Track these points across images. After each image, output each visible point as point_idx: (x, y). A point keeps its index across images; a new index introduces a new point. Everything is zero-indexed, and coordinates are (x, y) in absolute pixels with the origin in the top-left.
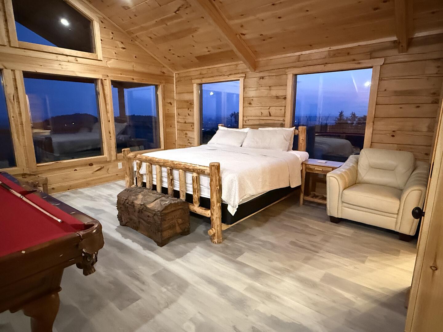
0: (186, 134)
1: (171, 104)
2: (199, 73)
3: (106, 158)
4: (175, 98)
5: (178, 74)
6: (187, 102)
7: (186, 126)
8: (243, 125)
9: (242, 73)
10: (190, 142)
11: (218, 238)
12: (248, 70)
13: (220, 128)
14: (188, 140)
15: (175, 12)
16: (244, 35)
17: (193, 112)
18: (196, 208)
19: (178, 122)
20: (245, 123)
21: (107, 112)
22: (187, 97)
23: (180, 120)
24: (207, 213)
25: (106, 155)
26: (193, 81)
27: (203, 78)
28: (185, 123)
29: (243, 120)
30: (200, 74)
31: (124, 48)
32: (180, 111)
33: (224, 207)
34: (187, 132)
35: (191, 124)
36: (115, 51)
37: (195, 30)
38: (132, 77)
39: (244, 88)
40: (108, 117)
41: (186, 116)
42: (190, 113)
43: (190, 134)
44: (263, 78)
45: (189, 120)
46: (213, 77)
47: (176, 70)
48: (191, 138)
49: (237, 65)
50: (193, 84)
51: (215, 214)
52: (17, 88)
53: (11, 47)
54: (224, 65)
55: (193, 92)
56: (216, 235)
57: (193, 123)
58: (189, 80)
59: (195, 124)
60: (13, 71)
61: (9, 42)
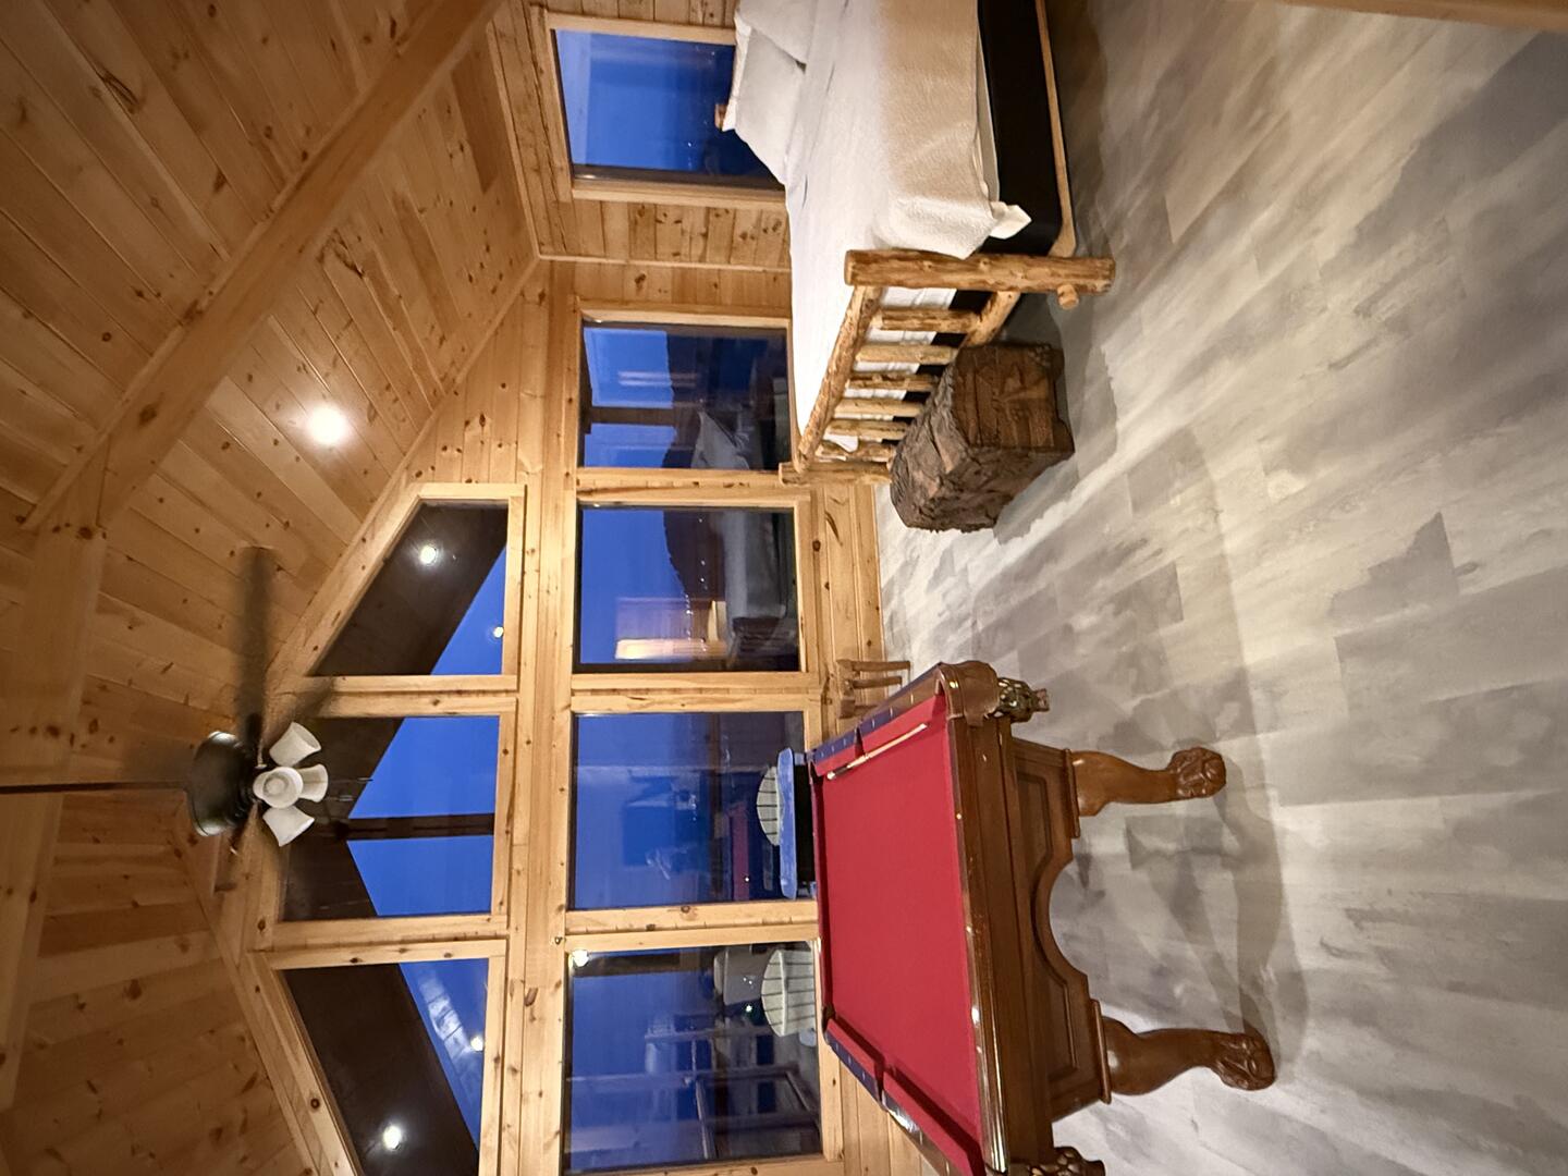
0: (744, 236)
1: (640, 279)
2: (533, 179)
3: (800, 505)
4: (622, 262)
5: (541, 244)
6: (634, 225)
7: (716, 232)
8: (723, 26)
9: (527, 18)
10: (772, 224)
11: (1093, 276)
13: (728, 124)
14: (765, 231)
15: (360, 275)
16: (394, 24)
17: (666, 206)
18: (983, 326)
19: (702, 259)
20: (716, 20)
21: (670, 487)
22: (618, 225)
23: (697, 251)
24: (1005, 300)
25: (793, 502)
26: (563, 199)
27: (550, 163)
28: (705, 236)
29: (703, 25)
30: (538, 171)
31: (483, 419)
32: (663, 249)
33: (993, 248)
34: (738, 232)
35: (712, 218)
36: (494, 446)
37: (401, 204)
38: (564, 403)
39: (584, 13)
40: (684, 487)
41: (683, 232)
42: (672, 216)
43: (744, 225)
45: (695, 223)
46: (546, 128)
47: (528, 254)
48: (759, 220)
49: (499, 35)
50: (573, 200)
51: (1011, 280)
52: (614, 690)
53: (518, 691)
54: (501, 85)
55: (601, 202)
56: (1081, 282)
57: (708, 210)
58: (560, 210)
59: (711, 205)
60: (573, 693)
61: (507, 691)
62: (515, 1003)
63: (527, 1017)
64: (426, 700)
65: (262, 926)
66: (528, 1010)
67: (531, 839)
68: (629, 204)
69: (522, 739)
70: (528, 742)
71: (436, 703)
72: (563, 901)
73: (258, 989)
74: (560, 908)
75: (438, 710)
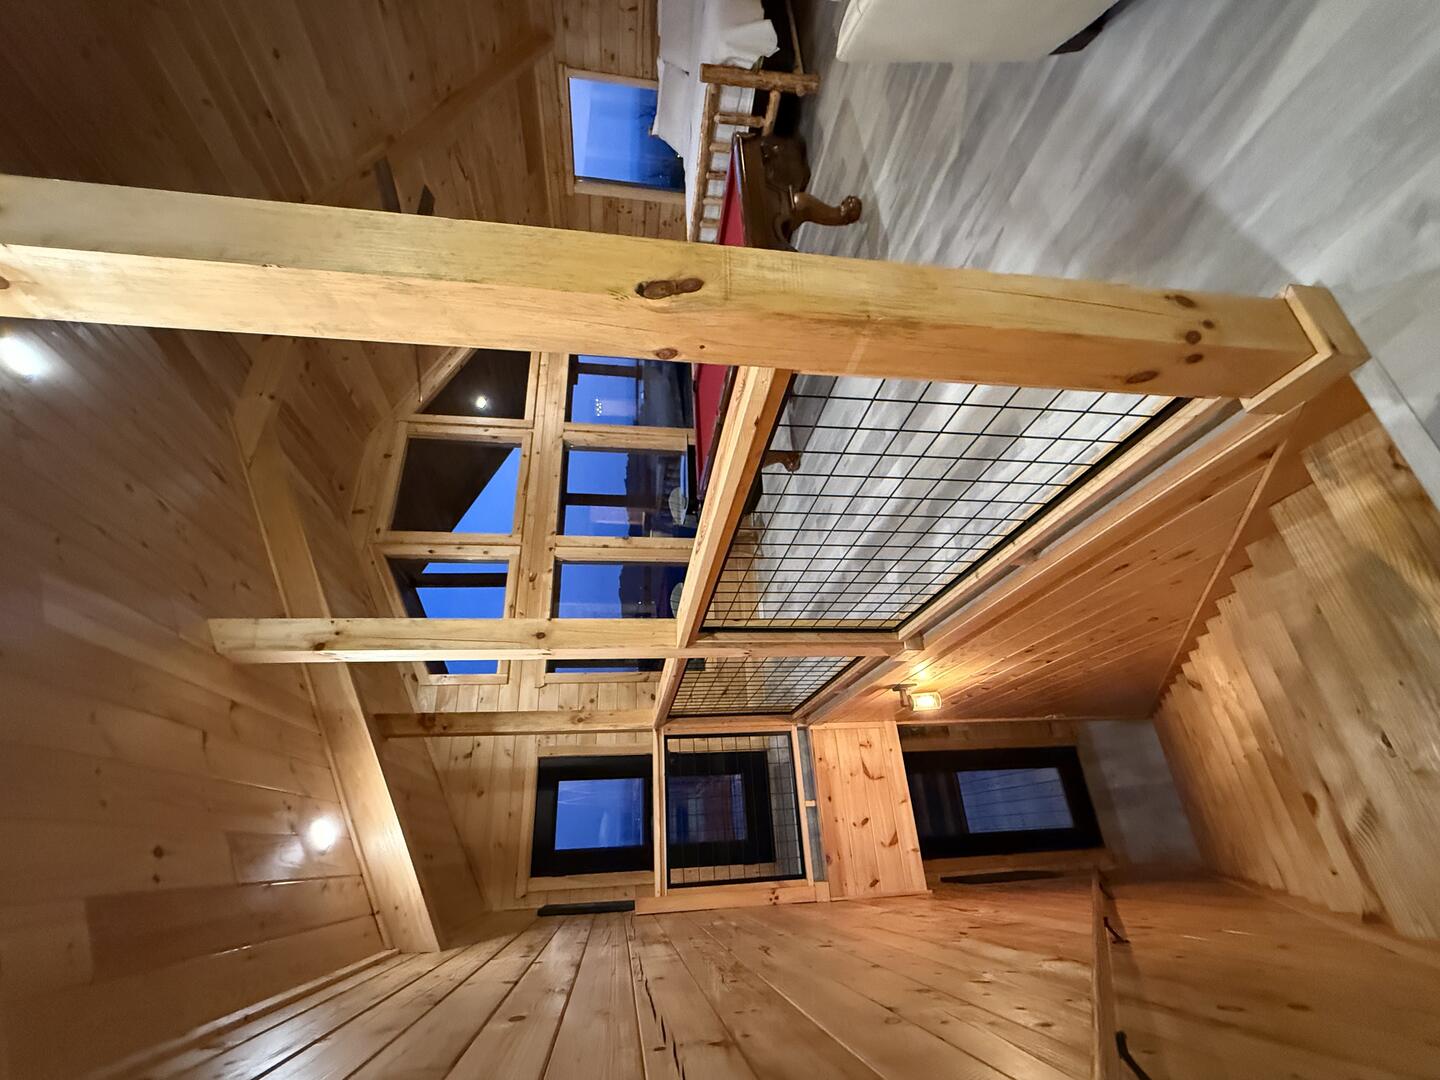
0: (665, 223)
2: (554, 177)
6: (606, 212)
7: (650, 221)
8: (652, 79)
9: (556, 70)
10: (679, 216)
12: (550, 55)
13: (655, 131)
14: (676, 220)
16: (494, 46)
17: (624, 200)
20: (649, 76)
22: (597, 212)
26: (570, 193)
27: (563, 173)
28: (644, 222)
29: (642, 78)
30: (557, 173)
34: (661, 221)
35: (648, 210)
39: (584, 69)
41: (632, 220)
42: (626, 210)
43: (666, 215)
44: (566, 21)
48: (672, 214)
50: (575, 194)
54: (541, 113)
55: (590, 196)
57: (646, 203)
58: (567, 199)
59: (647, 199)
60: (564, 431)
61: (527, 428)
62: (524, 581)
63: (531, 588)
64: (482, 429)
65: (378, 531)
66: (531, 584)
67: (537, 499)
68: (604, 198)
69: (534, 451)
70: (538, 453)
71: (486, 431)
72: (555, 529)
73: (373, 563)
74: (553, 533)
75: (487, 433)
